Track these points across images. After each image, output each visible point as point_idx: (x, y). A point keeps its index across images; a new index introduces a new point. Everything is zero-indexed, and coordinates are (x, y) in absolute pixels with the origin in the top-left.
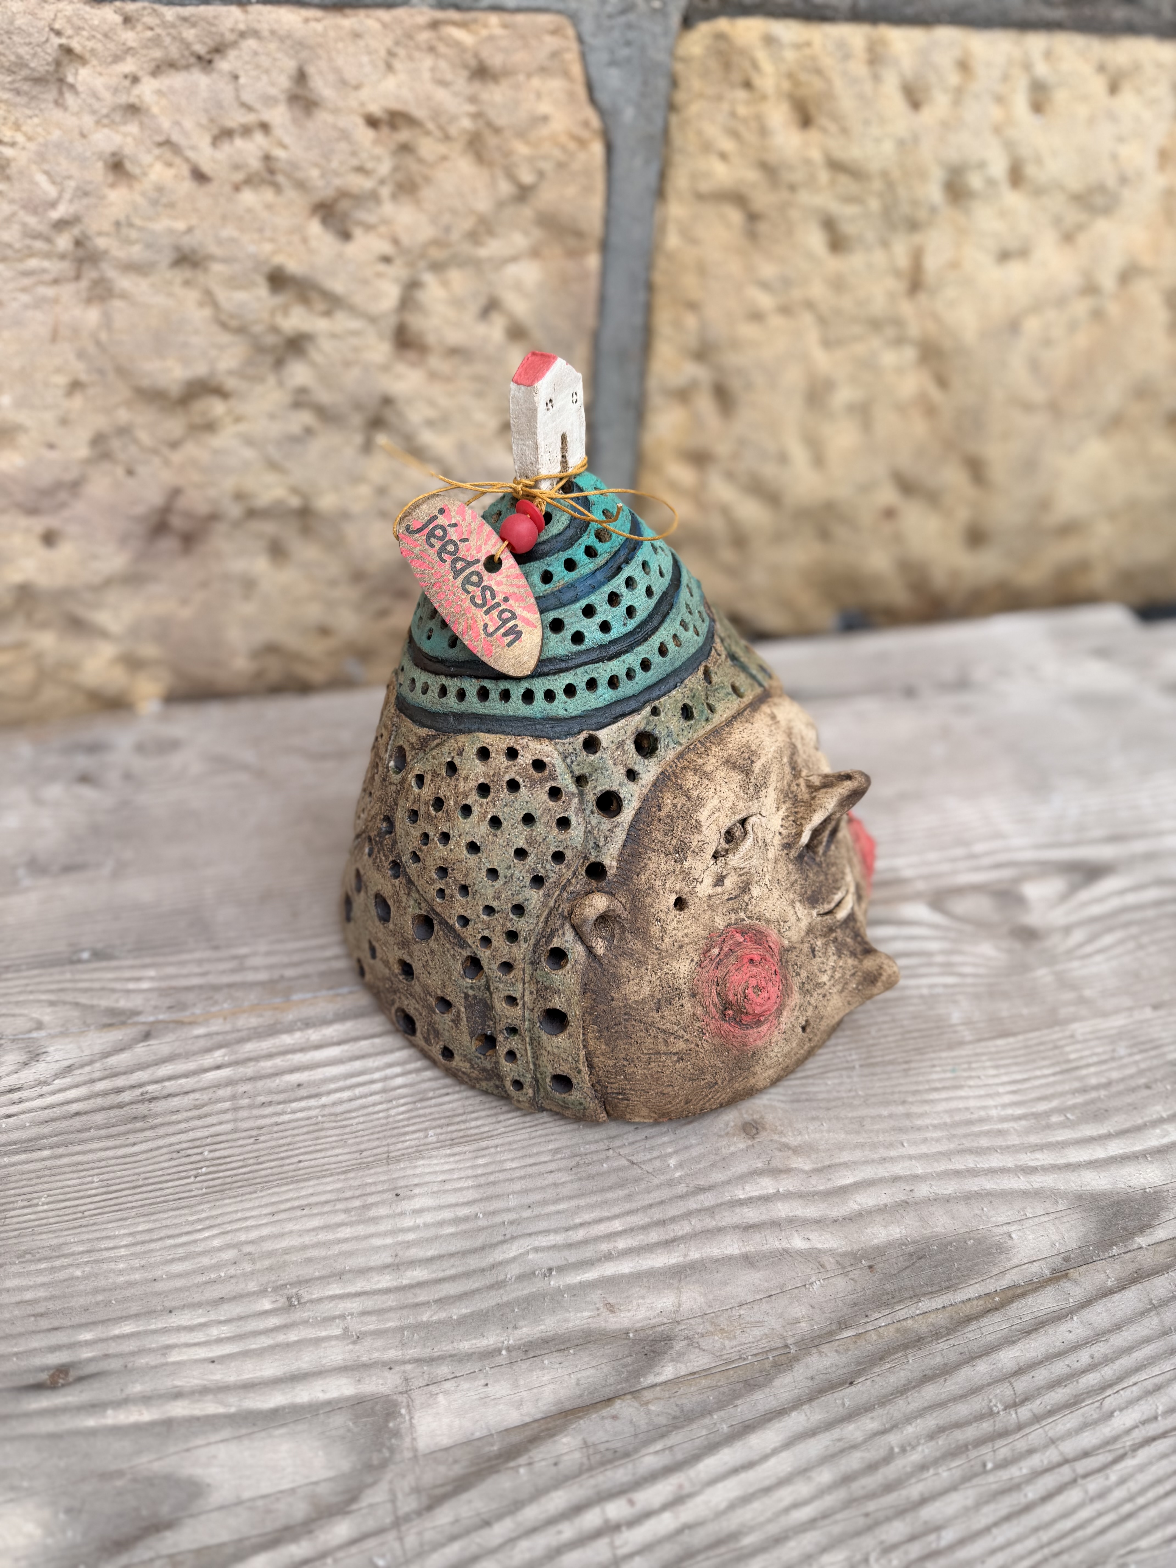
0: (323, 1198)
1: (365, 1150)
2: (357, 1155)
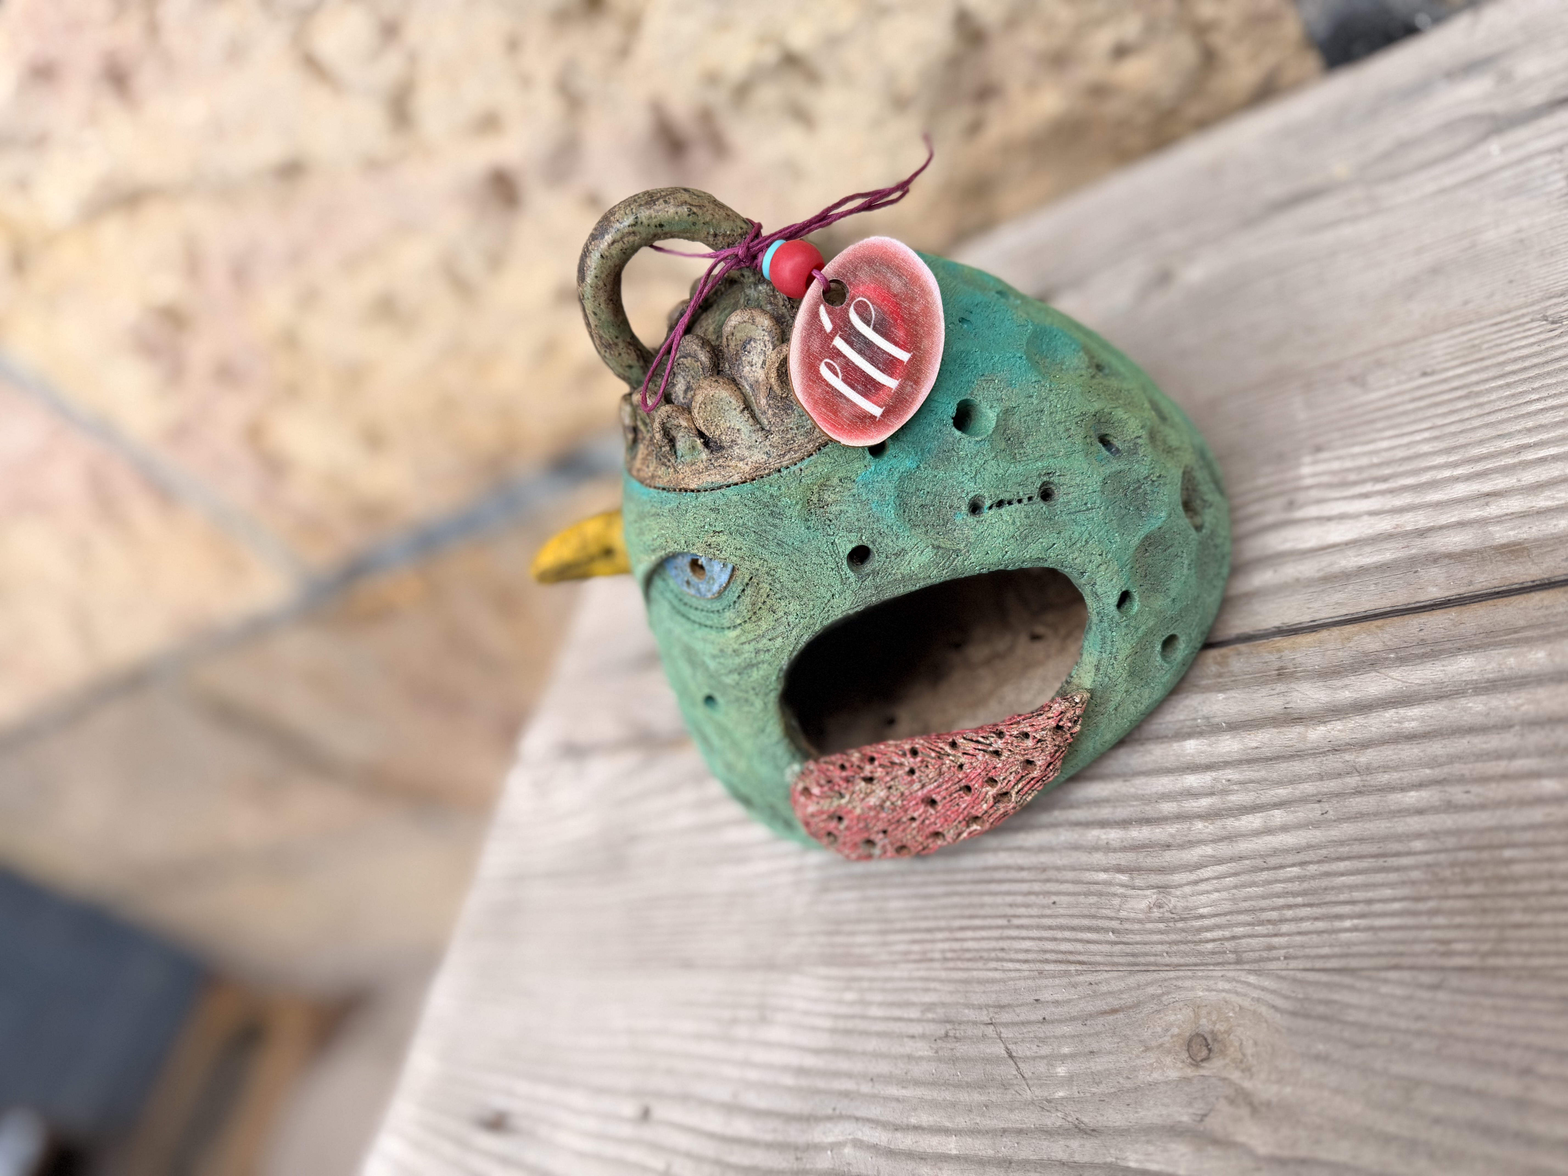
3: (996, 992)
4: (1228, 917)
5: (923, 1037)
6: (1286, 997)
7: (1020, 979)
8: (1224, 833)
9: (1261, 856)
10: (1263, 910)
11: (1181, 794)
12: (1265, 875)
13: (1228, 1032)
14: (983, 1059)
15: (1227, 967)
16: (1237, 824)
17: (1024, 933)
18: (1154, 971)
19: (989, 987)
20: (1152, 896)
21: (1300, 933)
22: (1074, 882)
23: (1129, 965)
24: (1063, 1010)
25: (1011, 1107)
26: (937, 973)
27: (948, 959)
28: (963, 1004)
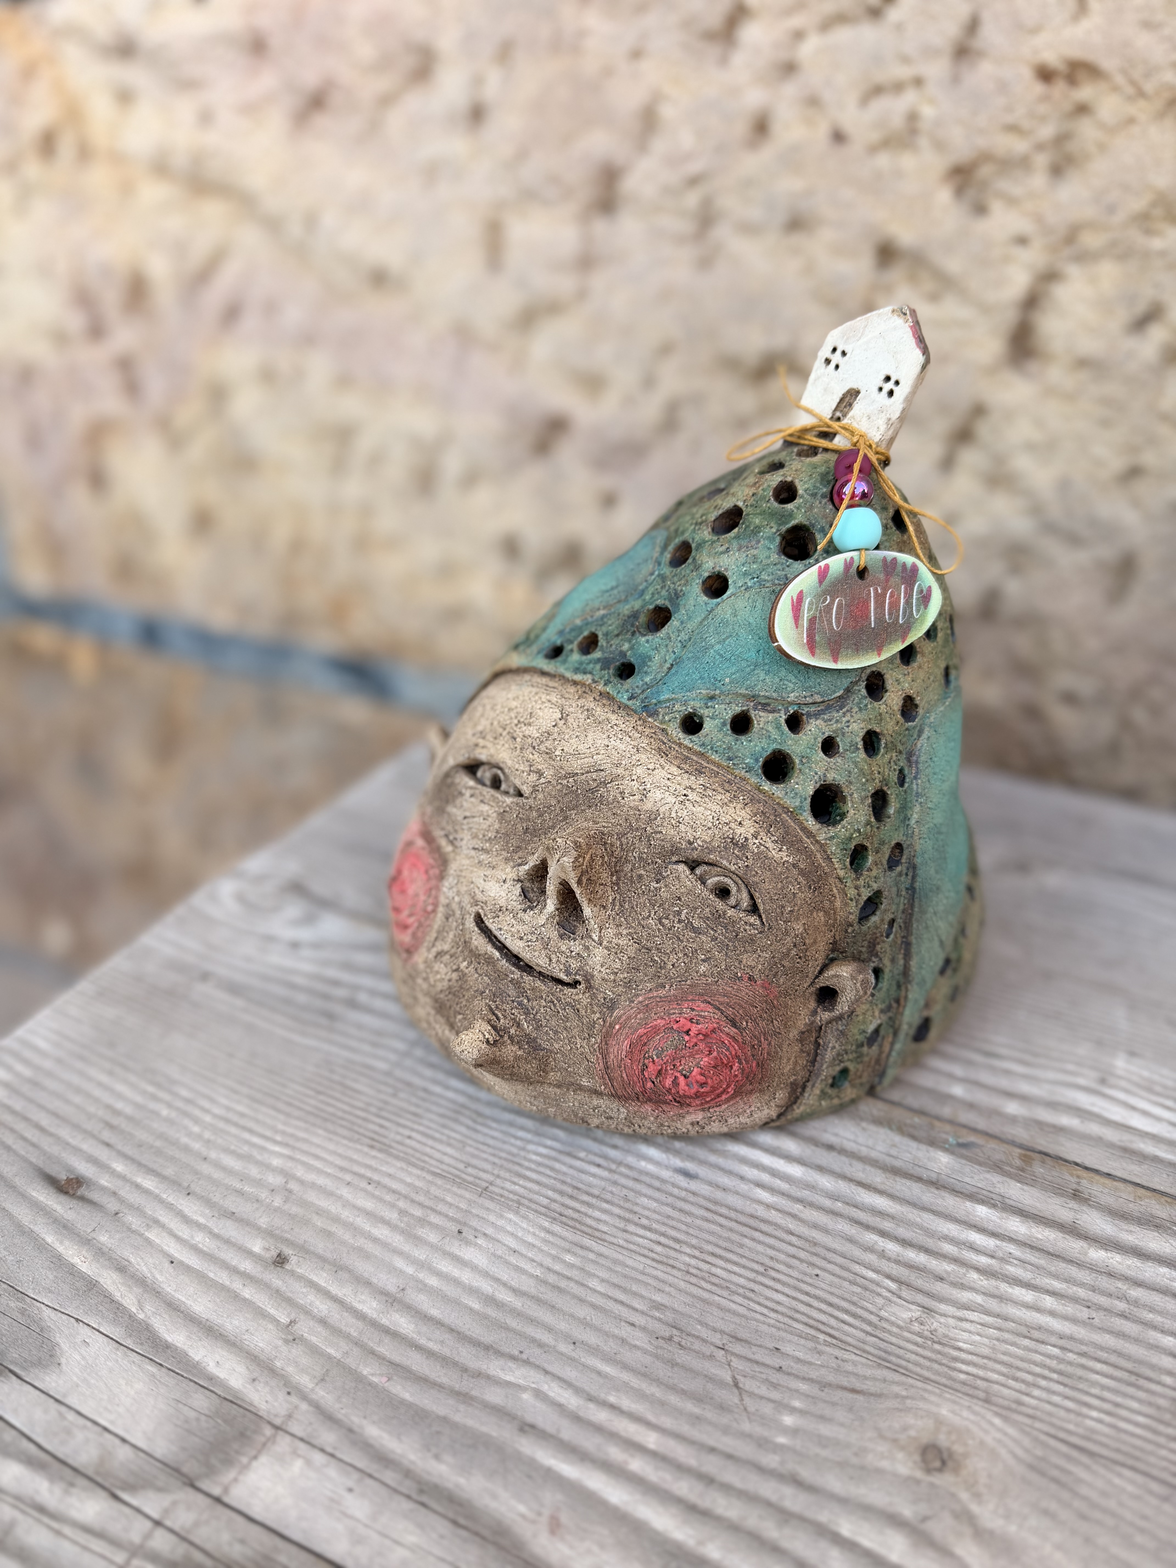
3: (735, 1324)
4: (985, 1361)
5: (644, 1329)
6: (1027, 1451)
7: (764, 1323)
8: (996, 1292)
9: (1026, 1326)
10: (1018, 1369)
11: (964, 1244)
12: (1026, 1342)
13: (966, 1455)
14: (706, 1376)
15: (975, 1401)
16: (1010, 1290)
17: (779, 1287)
18: (904, 1374)
19: (728, 1316)
20: (916, 1312)
21: (1049, 1403)
22: (842, 1267)
23: (879, 1358)
24: (804, 1370)
25: (726, 1430)
26: (676, 1280)
27: (691, 1274)
28: (697, 1319)
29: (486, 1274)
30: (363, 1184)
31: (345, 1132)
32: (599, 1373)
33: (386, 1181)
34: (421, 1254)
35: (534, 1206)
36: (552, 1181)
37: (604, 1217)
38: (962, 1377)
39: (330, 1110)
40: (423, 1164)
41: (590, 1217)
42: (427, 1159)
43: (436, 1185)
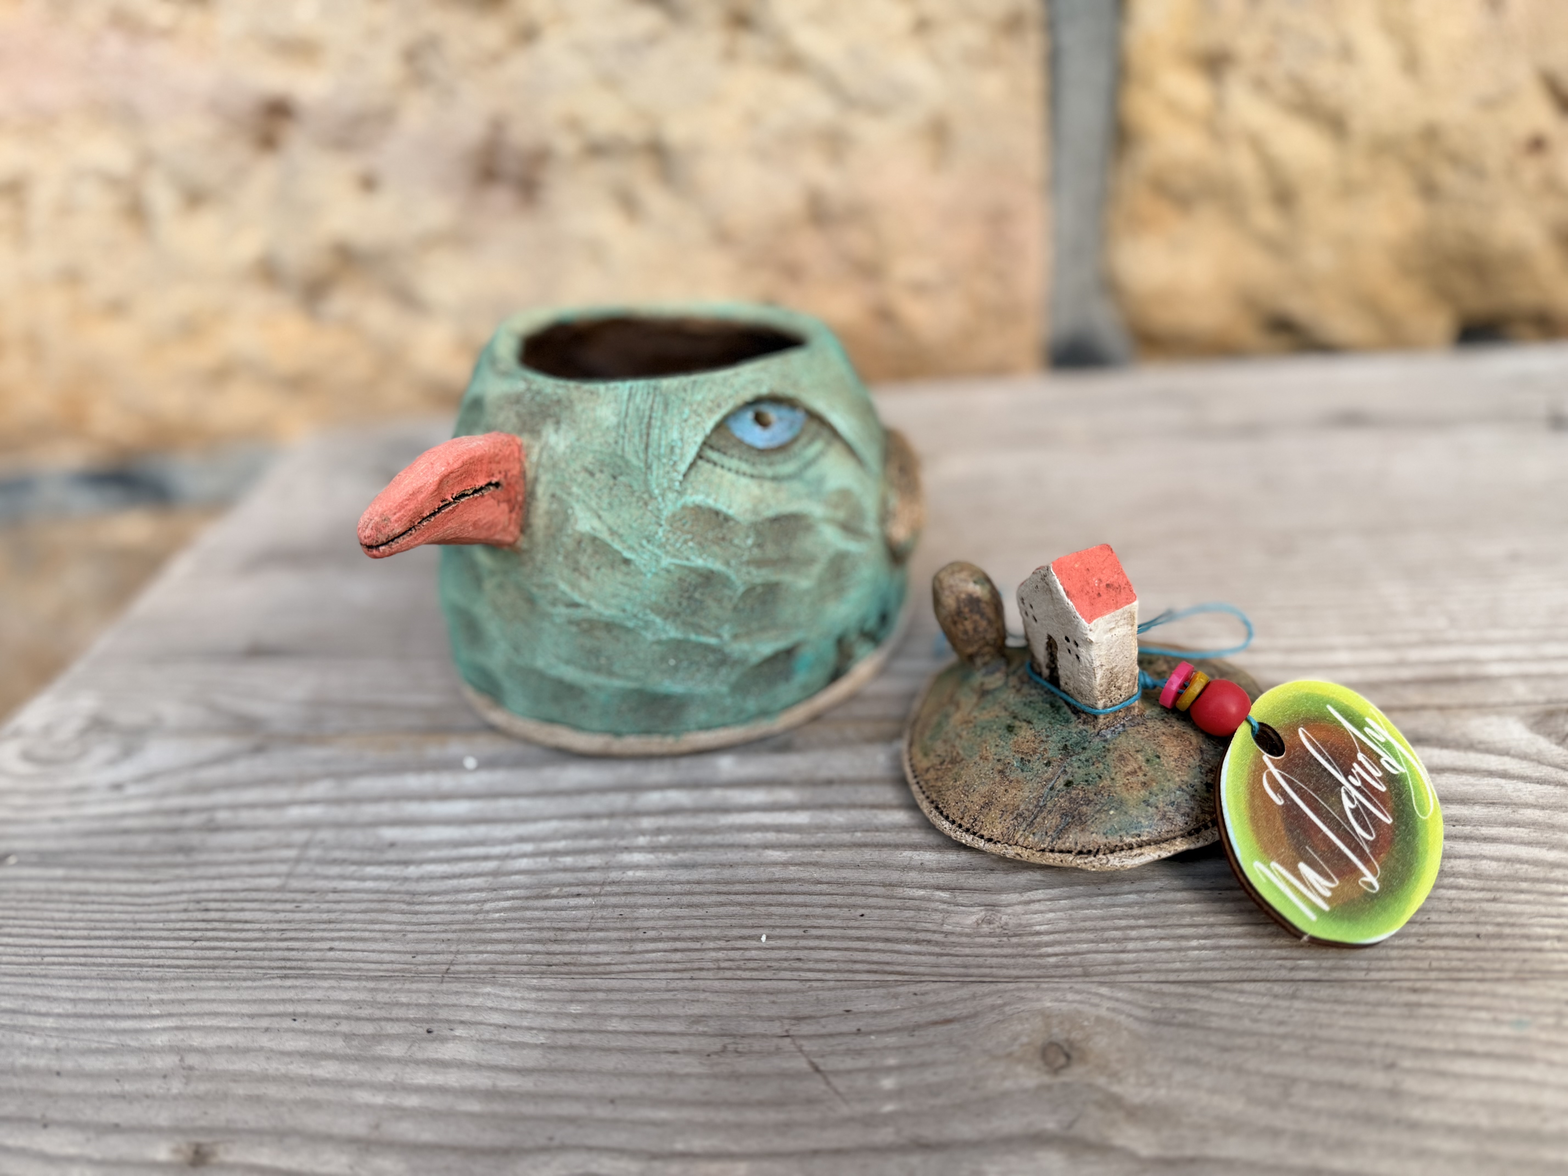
0: (328, 1010)
1: (424, 953)
2: (408, 958)
3: (792, 1003)
4: (1069, 935)
5: (689, 1052)
6: (1145, 1008)
7: (823, 989)
9: (1095, 884)
10: (1103, 929)
12: (1101, 900)
13: (1086, 1039)
14: (778, 1075)
15: (1074, 980)
17: (825, 943)
18: (991, 982)
19: (781, 998)
20: (980, 913)
21: (1147, 950)
22: (884, 897)
23: (960, 976)
24: (883, 1021)
25: (823, 1125)
26: (709, 983)
27: (724, 969)
28: (747, 1016)
29: (479, 1067)
30: (288, 1023)
31: (244, 972)
32: (654, 1123)
33: (315, 1008)
34: (387, 1075)
35: (513, 968)
36: (527, 933)
37: (602, 947)
38: (1052, 960)
39: (217, 953)
40: (358, 973)
41: (585, 954)
42: (361, 965)
43: (383, 990)
